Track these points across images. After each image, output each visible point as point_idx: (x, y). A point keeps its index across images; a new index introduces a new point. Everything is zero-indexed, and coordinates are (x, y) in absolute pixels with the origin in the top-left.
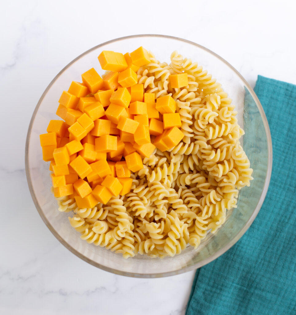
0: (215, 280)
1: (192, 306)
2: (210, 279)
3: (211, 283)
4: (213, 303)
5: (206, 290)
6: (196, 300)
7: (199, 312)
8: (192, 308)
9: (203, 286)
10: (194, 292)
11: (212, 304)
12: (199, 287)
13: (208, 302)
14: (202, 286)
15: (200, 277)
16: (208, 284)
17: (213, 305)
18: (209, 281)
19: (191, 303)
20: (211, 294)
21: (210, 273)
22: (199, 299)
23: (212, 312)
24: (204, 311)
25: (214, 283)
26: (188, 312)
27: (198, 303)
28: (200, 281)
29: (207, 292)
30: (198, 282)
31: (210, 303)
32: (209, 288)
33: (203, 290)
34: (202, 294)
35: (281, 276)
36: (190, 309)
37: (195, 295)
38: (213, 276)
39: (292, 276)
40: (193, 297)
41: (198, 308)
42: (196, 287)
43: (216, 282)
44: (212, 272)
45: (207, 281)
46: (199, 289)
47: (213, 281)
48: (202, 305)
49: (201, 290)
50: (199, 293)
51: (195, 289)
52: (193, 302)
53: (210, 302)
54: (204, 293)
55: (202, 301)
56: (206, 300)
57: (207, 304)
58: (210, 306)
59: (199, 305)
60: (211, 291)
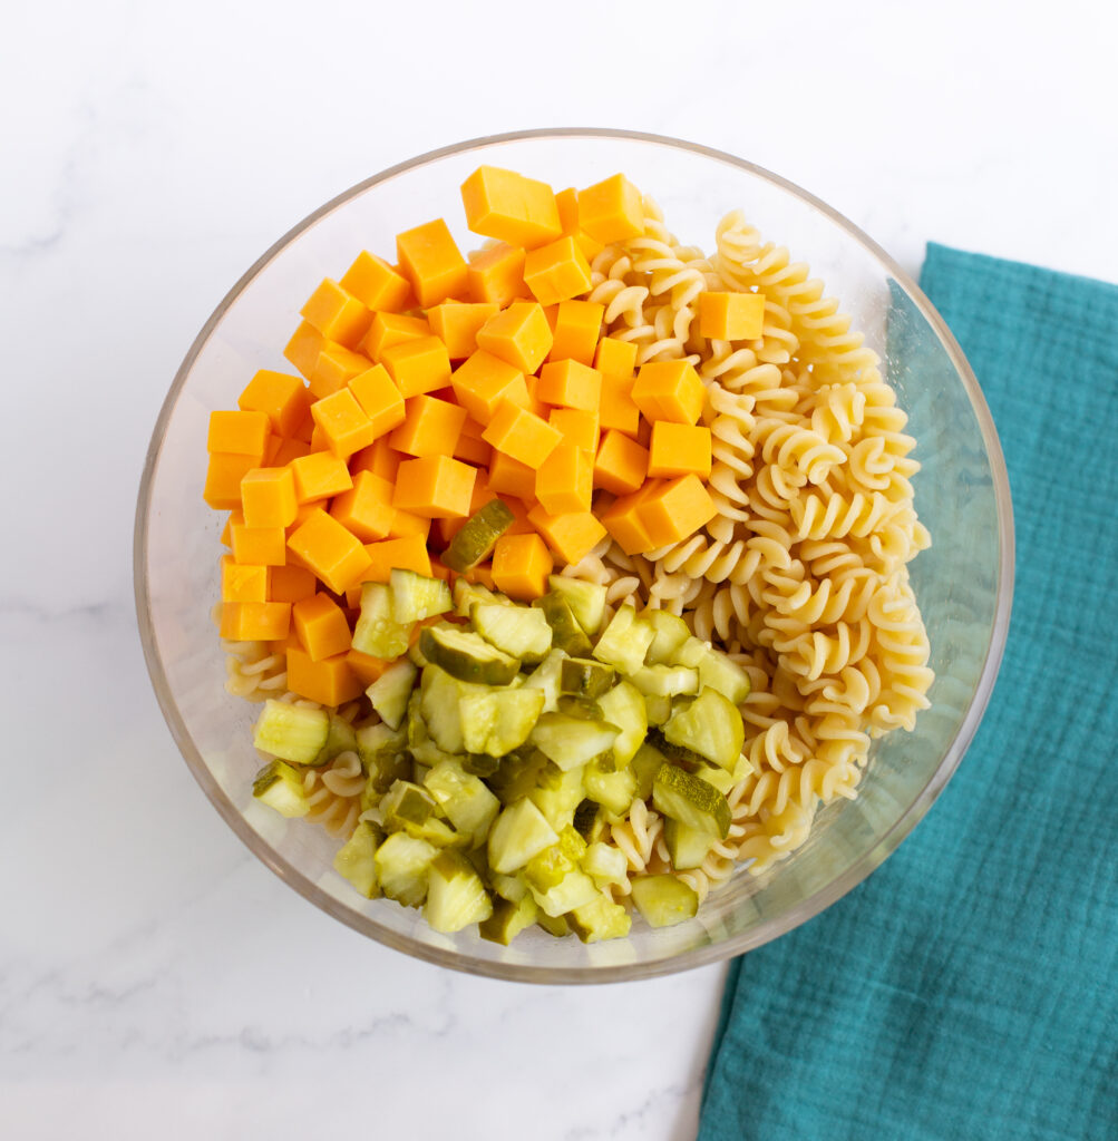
0: (803, 973)
1: (724, 1069)
2: (786, 967)
3: (791, 984)
4: (801, 1055)
5: (772, 1007)
6: (738, 1046)
7: (753, 1088)
8: (727, 1078)
9: (762, 994)
10: (731, 1020)
11: (797, 1057)
12: (745, 998)
13: (781, 1052)
14: (759, 995)
16: (781, 988)
17: (801, 1062)
18: (784, 976)
19: (719, 1057)
20: (793, 1023)
22: (748, 1042)
23: (800, 1084)
24: (769, 1085)
25: (803, 981)
26: (710, 1092)
27: (746, 1056)
28: (751, 978)
29: (778, 1017)
30: (743, 984)
31: (789, 1054)
32: (784, 1001)
33: (762, 1011)
34: (758, 1024)
35: (1041, 946)
36: (719, 1081)
37: (733, 1031)
38: (795, 959)
39: (1082, 942)
40: (727, 1035)
41: (748, 1076)
42: (737, 998)
43: (809, 979)
45: (775, 977)
46: (746, 1006)
47: (798, 977)
48: (761, 1063)
49: (756, 1009)
50: (749, 1021)
51: (735, 1008)
52: (726, 1054)
53: (790, 1050)
54: (766, 1020)
55: (761, 1048)
56: (773, 1043)
57: (780, 1059)
58: (789, 1064)
59: (750, 1065)
60: (792, 1012)
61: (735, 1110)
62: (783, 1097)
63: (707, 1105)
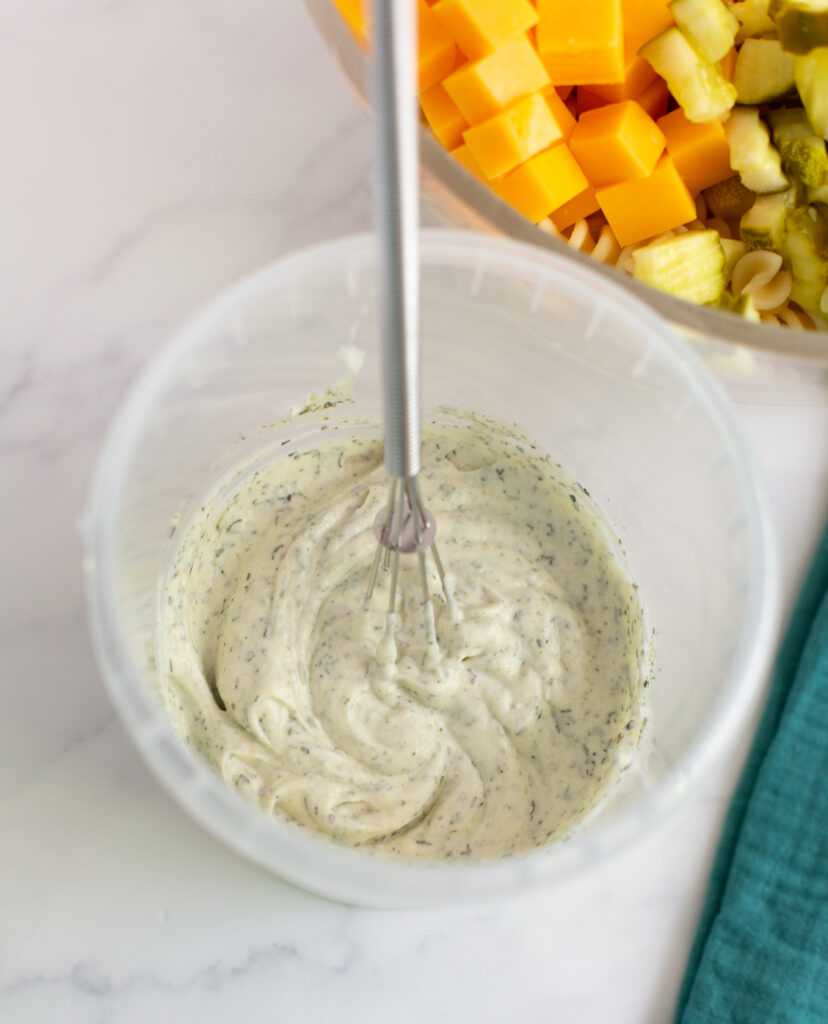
0: (822, 843)
1: (715, 962)
2: (801, 835)
3: (806, 858)
4: (818, 950)
5: (781, 886)
6: (735, 932)
7: (754, 989)
8: (718, 972)
9: (768, 868)
10: (726, 898)
11: (813, 952)
12: (747, 872)
13: (792, 945)
14: (764, 870)
15: (750, 830)
16: (792, 863)
17: (817, 957)
18: (797, 846)
20: (809, 906)
21: (799, 809)
22: (748, 928)
23: (814, 989)
24: (775, 985)
25: (821, 854)
26: (694, 991)
27: (745, 946)
28: (752, 846)
29: (789, 899)
30: (743, 853)
31: (803, 947)
32: (796, 879)
33: (768, 890)
34: (761, 905)
36: (707, 977)
37: (728, 912)
38: (813, 826)
40: (720, 917)
41: (747, 970)
42: (734, 871)
44: (811, 806)
45: (785, 848)
46: (747, 881)
47: (815, 848)
48: (764, 956)
49: (760, 887)
50: (749, 902)
51: (731, 881)
52: (718, 942)
53: (804, 943)
54: (772, 902)
55: (765, 938)
56: (781, 933)
57: (790, 952)
58: (803, 960)
59: (750, 957)
60: (807, 894)
61: (727, 1016)
62: (793, 1002)
63: (690, 1006)
